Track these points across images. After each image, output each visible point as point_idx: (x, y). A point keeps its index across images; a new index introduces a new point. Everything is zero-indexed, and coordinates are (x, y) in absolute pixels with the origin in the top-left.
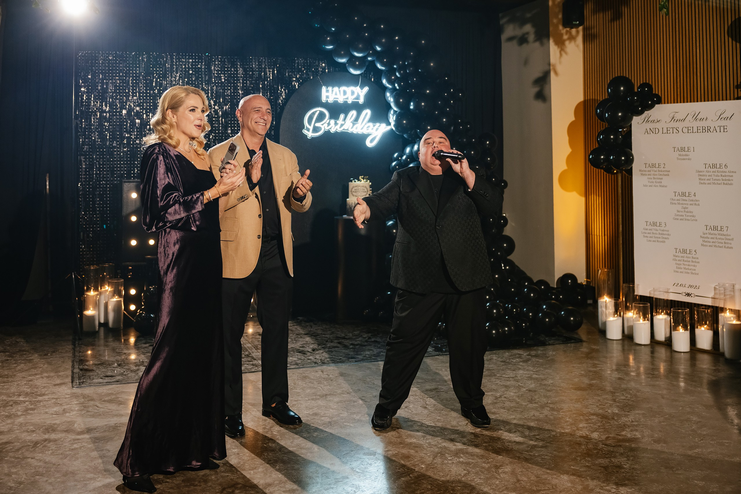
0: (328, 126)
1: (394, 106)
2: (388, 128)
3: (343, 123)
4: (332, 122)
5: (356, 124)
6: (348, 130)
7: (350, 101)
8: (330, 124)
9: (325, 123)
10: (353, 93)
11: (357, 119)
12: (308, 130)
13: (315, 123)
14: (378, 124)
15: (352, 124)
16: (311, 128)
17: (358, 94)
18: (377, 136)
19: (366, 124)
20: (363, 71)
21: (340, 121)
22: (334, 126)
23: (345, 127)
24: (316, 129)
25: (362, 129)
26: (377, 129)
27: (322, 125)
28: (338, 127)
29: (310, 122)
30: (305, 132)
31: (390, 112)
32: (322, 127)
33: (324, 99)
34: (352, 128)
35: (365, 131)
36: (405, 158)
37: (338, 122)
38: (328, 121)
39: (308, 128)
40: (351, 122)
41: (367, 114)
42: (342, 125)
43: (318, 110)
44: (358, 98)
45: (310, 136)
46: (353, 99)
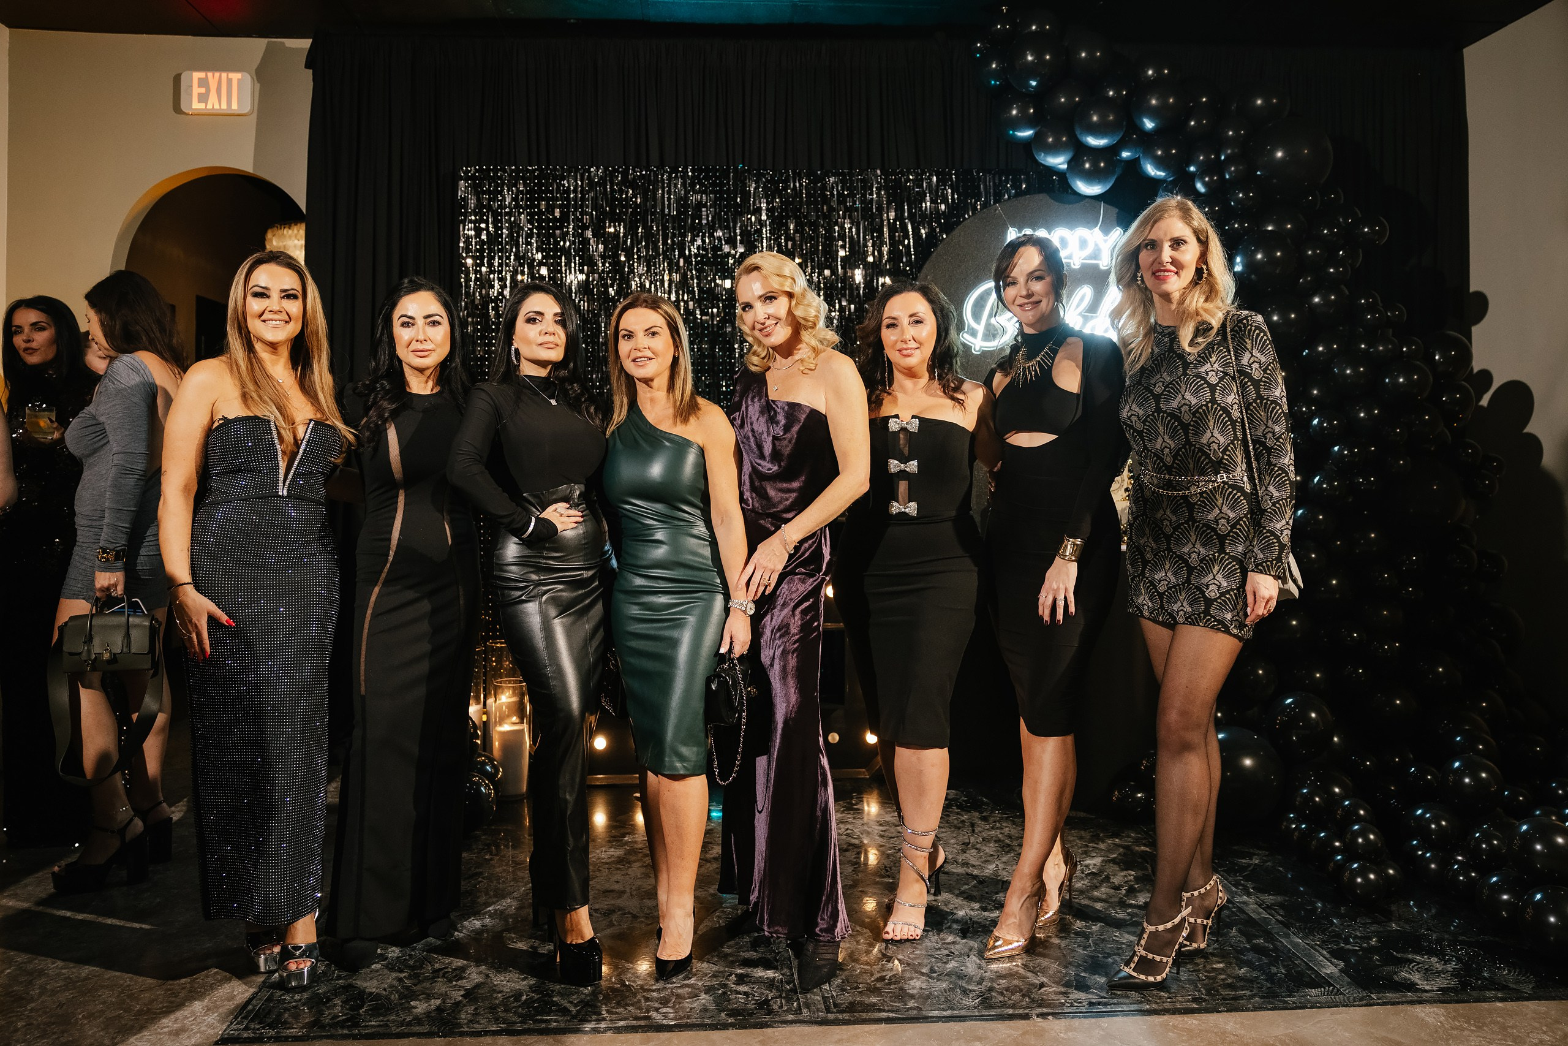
5: (1093, 318)
7: (1076, 263)
10: (1083, 243)
11: (1093, 307)
12: (974, 333)
13: (990, 316)
16: (980, 328)
17: (1096, 245)
20: (1108, 187)
24: (991, 332)
29: (977, 316)
39: (973, 329)
40: (1080, 314)
44: (1096, 255)
45: (977, 349)
46: (1084, 259)
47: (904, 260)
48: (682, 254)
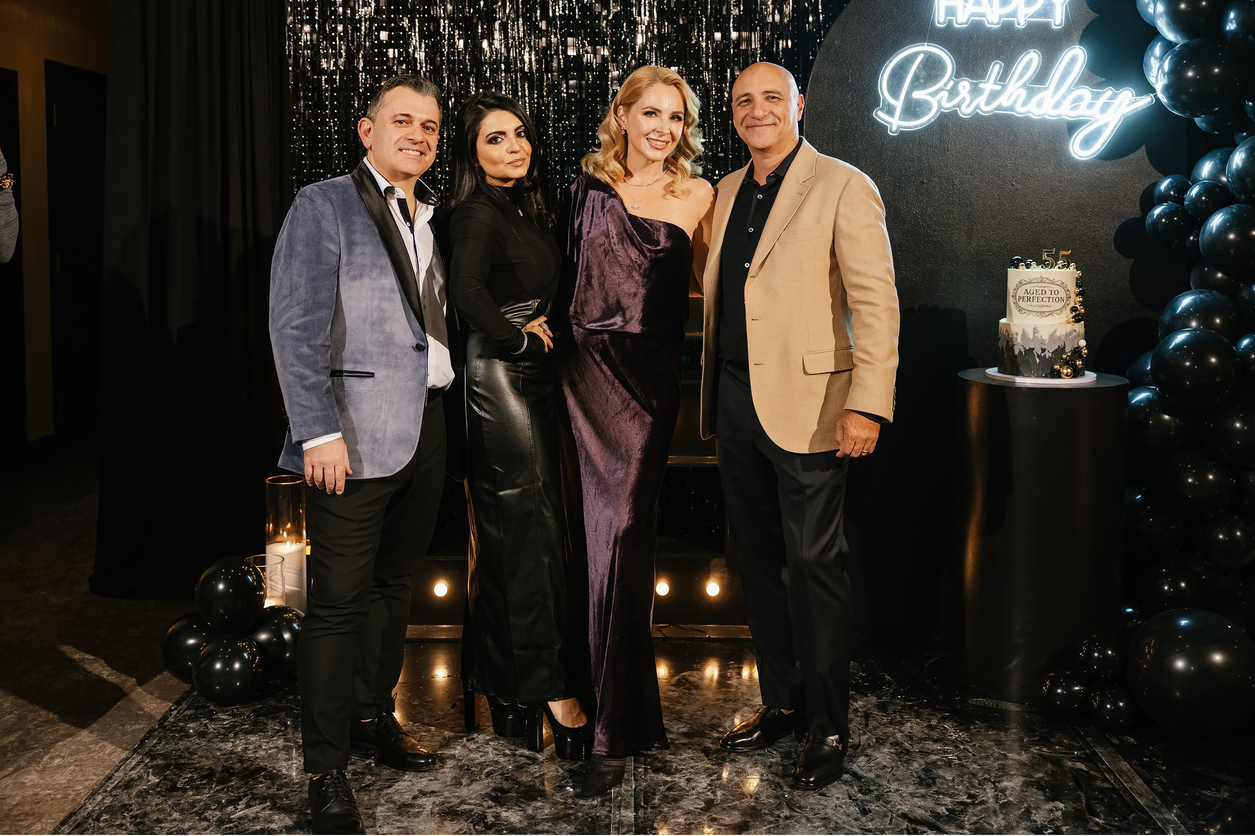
0: (949, 100)
1: (1168, 25)
2: (1146, 101)
3: (998, 88)
4: (965, 85)
5: (1039, 90)
6: (1012, 108)
7: (1021, 23)
8: (958, 94)
9: (941, 89)
11: (1041, 77)
12: (890, 111)
14: (1109, 92)
15: (1023, 93)
16: (899, 104)
18: (1106, 125)
19: (1069, 91)
21: (988, 85)
22: (968, 98)
23: (1004, 101)
24: (912, 109)
25: (1057, 105)
26: (1105, 107)
27: (933, 94)
28: (981, 100)
29: (894, 90)
30: (880, 116)
31: (1152, 49)
32: (934, 102)
33: (940, 18)
34: (1025, 104)
35: (1067, 113)
36: (1196, 195)
37: (981, 86)
38: (952, 83)
39: (889, 105)
40: (1024, 86)
41: (1073, 60)
42: (994, 95)
43: (920, 50)
44: (1047, 11)
45: (894, 129)
46: (1032, 16)
47: (811, 19)
48: (545, 16)
